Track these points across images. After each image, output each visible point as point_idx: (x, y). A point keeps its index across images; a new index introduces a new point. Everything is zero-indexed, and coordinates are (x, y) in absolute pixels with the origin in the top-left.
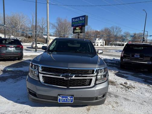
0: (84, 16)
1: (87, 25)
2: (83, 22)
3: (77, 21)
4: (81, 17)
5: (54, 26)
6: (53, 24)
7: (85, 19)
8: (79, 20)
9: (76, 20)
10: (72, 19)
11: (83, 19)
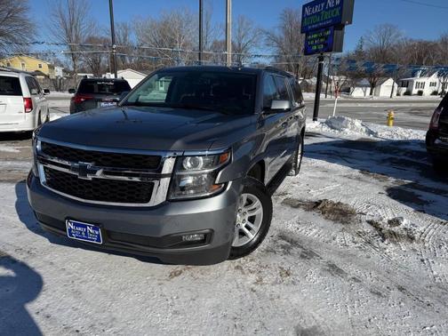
1: (350, 23)
2: (335, 13)
3: (318, 14)
5: (272, 39)
6: (268, 33)
8: (325, 6)
9: (316, 9)
10: (304, 7)
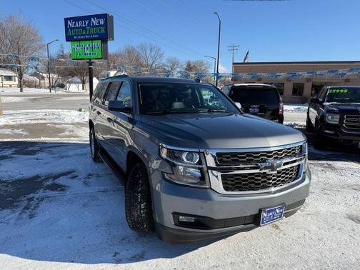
0: (104, 16)
1: (113, 39)
2: (100, 30)
3: (83, 28)
4: (93, 16)
7: (106, 23)
8: (89, 24)
9: (80, 24)
10: (66, 20)
11: (102, 23)
